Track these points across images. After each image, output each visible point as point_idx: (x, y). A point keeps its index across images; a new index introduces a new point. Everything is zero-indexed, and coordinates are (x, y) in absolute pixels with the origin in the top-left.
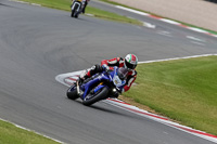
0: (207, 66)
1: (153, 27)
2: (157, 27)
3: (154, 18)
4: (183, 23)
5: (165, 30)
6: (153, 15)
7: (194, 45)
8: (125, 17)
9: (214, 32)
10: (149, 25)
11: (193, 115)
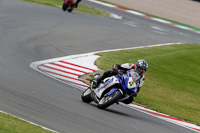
0: (170, 54)
1: (120, 18)
2: (124, 18)
3: (121, 10)
4: (147, 15)
7: (158, 34)
8: (93, 9)
9: (177, 23)
10: (116, 17)
11: (157, 99)
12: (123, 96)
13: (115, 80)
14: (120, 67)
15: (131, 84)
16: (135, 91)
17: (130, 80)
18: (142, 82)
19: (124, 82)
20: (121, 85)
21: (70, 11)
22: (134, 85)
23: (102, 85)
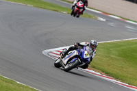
1: (104, 20)
2: (107, 20)
3: (105, 14)
5: (111, 22)
6: (104, 13)
10: (102, 19)
11: (129, 76)
12: (81, 63)
13: (75, 53)
14: (79, 45)
15: (86, 55)
16: (89, 60)
17: (86, 52)
18: (94, 54)
19: (82, 54)
20: (80, 56)
21: (78, 17)
22: (88, 56)
23: (67, 56)
